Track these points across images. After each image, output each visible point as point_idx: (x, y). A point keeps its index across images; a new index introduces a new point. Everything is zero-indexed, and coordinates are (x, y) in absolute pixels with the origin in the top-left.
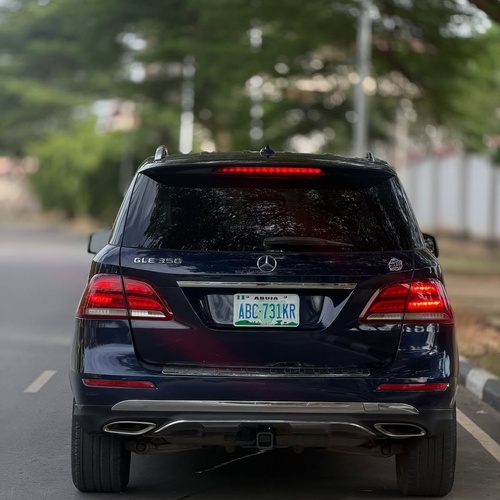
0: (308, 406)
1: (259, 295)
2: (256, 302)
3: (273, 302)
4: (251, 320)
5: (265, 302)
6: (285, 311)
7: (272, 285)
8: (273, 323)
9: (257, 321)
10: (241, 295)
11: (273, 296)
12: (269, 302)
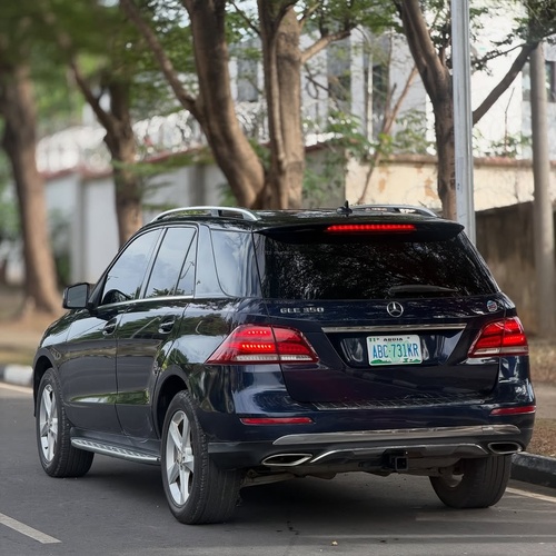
0: (432, 433)
1: (387, 337)
2: (385, 343)
3: (399, 342)
4: (383, 359)
5: (393, 342)
6: (409, 350)
7: (402, 328)
8: (401, 361)
9: (388, 359)
10: (372, 338)
11: (399, 337)
12: (396, 343)
